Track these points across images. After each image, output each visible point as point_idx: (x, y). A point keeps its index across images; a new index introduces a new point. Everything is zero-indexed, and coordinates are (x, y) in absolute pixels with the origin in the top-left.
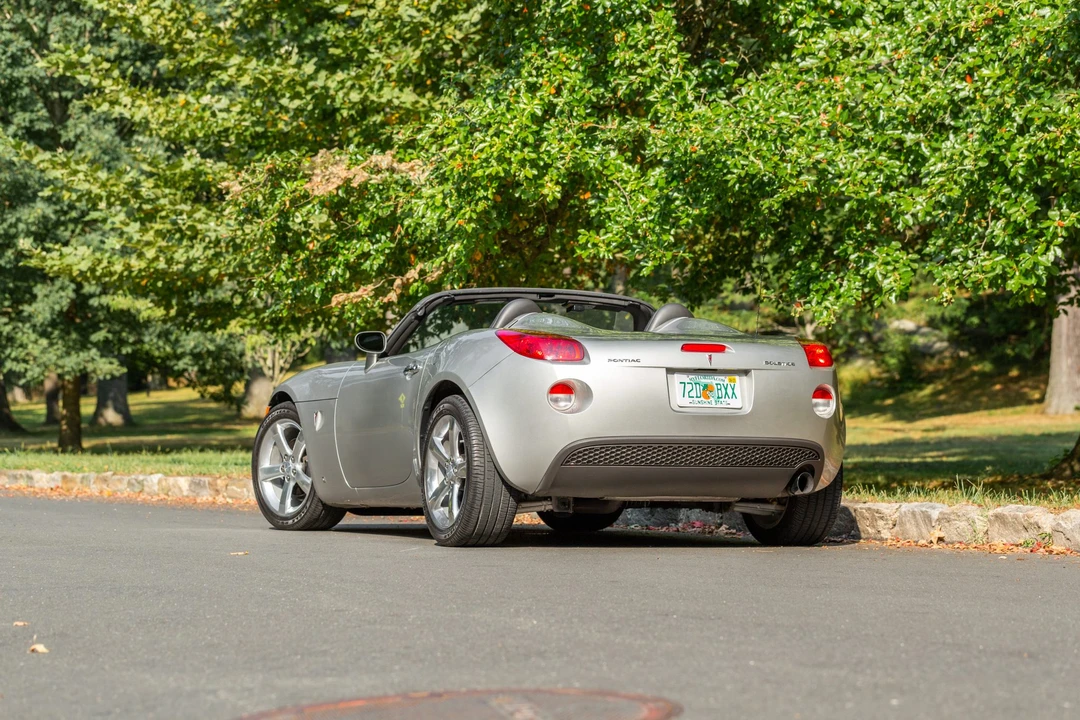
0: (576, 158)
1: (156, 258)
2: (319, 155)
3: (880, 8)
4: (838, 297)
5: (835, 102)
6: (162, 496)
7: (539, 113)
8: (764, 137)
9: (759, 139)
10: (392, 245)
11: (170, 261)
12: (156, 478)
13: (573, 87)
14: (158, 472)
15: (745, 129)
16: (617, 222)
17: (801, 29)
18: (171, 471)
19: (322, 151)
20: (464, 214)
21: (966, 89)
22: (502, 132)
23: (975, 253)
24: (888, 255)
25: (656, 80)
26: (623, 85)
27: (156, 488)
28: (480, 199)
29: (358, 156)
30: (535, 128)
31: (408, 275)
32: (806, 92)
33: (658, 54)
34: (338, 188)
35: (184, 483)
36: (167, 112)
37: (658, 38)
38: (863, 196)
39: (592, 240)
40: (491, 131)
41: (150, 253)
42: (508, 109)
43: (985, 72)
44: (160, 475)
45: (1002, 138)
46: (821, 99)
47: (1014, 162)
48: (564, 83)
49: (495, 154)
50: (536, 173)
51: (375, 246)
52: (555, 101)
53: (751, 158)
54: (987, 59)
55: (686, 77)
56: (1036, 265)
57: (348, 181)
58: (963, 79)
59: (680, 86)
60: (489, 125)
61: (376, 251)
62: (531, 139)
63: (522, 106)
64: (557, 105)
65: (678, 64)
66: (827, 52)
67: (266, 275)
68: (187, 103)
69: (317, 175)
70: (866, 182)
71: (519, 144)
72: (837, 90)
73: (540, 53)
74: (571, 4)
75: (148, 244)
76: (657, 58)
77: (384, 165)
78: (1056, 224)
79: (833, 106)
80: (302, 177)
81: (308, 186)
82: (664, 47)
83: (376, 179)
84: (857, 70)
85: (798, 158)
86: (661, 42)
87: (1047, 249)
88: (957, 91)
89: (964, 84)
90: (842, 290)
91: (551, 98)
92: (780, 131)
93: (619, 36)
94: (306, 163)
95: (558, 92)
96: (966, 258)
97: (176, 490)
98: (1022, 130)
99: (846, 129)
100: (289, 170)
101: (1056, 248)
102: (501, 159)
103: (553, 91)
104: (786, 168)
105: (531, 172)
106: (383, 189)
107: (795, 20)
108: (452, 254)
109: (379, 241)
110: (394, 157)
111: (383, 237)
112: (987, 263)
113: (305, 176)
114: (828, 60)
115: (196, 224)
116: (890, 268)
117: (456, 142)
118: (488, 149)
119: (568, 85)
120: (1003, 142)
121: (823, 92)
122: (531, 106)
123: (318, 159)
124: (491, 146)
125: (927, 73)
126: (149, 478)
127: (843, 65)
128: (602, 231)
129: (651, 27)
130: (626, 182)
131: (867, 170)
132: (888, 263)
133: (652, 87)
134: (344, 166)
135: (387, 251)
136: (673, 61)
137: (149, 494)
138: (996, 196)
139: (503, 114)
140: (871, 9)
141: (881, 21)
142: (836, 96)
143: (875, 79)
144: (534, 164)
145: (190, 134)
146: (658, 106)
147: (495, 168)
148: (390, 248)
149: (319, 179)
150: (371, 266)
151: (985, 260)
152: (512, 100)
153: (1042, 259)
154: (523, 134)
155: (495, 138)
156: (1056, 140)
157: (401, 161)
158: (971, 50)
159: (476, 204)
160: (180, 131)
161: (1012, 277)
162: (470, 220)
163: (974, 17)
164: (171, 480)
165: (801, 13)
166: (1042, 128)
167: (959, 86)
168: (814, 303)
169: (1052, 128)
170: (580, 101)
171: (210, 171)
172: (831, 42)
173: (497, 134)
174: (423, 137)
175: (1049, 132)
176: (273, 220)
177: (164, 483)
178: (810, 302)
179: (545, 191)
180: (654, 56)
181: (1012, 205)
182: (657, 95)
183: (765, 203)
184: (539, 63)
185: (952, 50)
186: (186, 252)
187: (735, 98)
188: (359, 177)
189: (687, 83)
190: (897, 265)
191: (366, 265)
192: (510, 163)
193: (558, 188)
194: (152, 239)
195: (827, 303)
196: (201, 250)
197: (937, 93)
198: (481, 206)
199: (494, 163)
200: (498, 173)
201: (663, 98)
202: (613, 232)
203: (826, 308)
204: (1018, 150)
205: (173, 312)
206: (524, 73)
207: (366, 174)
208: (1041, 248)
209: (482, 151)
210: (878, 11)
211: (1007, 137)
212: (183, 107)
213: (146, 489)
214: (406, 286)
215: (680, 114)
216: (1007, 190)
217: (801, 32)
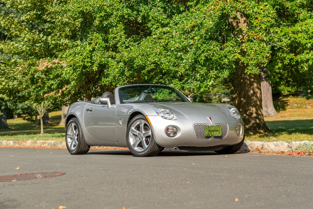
0: (100, 61)
1: (5, 85)
2: (40, 60)
3: (174, 22)
4: (163, 93)
5: (161, 46)
6: (6, 146)
7: (91, 50)
8: (143, 55)
9: (142, 56)
10: (59, 82)
11: (9, 86)
12: (5, 141)
13: (99, 43)
14: (6, 140)
15: (138, 53)
16: (111, 76)
17: (153, 28)
18: (9, 140)
19: (41, 59)
20: (74, 75)
21: (192, 42)
22: (82, 54)
23: (193, 82)
24: (175, 82)
25: (119, 41)
26: (111, 43)
27: (5, 144)
28: (78, 71)
29: (50, 60)
30: (90, 53)
31: (63, 89)
32: (155, 44)
33: (119, 35)
34: (45, 68)
35: (11, 142)
36: (8, 47)
37: (119, 31)
38: (167, 68)
39: (105, 80)
40: (80, 54)
41: (4, 83)
42: (84, 49)
43: (196, 38)
44: (6, 141)
45: (198, 54)
46: (158, 45)
47: (201, 60)
48: (97, 42)
49: (81, 60)
50: (91, 64)
51: (55, 82)
52: (95, 47)
53: (140, 61)
54: (197, 35)
55: (126, 40)
56: (208, 85)
57: (47, 66)
58: (191, 40)
59: (124, 43)
60: (80, 53)
61: (54, 83)
62: (89, 56)
63: (87, 48)
64: (95, 48)
65: (124, 37)
66: (159, 34)
67: (29, 90)
68: (13, 44)
69: (40, 65)
70: (168, 65)
71: (87, 57)
72: (162, 43)
73: (91, 35)
74: (97, 24)
75: (3, 81)
76: (119, 36)
77: (56, 62)
78: (212, 74)
79: (160, 47)
80: (36, 66)
81: (38, 68)
82: (120, 33)
83: (54, 66)
84: (166, 38)
85: (151, 60)
86: (120, 32)
87: (210, 81)
88: (190, 42)
89: (191, 41)
90: (164, 92)
91: (94, 46)
92: (147, 54)
93: (110, 30)
94: (37, 62)
95: (96, 45)
96: (191, 83)
97: (10, 144)
98: (203, 52)
99: (164, 52)
100: (33, 64)
101: (212, 81)
102: (82, 61)
103: (95, 44)
104: (148, 63)
105: (90, 64)
106: (56, 68)
107: (152, 26)
108: (72, 84)
109: (55, 81)
110: (59, 60)
111: (57, 80)
112: (196, 84)
113: (37, 65)
114: (160, 36)
115: (14, 76)
116: (176, 85)
117: (72, 57)
118: (79, 59)
119: (98, 43)
120: (198, 55)
121: (158, 44)
122: (89, 48)
123: (40, 61)
124: (80, 58)
125: (183, 38)
126: (3, 142)
127: (163, 37)
128: (108, 78)
129: (117, 29)
130: (113, 66)
131: (169, 62)
132: (175, 84)
133: (118, 43)
134: (47, 63)
135: (58, 83)
136: (123, 37)
137: (3, 145)
138: (197, 68)
139: (83, 50)
140: (172, 22)
141: (174, 25)
142: (161, 44)
143: (171, 40)
144: (90, 62)
145: (14, 52)
146: (119, 48)
147: (81, 63)
148: (58, 82)
149: (41, 66)
150: (54, 87)
151: (195, 83)
152: (85, 47)
153: (209, 83)
154: (88, 55)
155: (81, 56)
156: (210, 54)
157: (61, 61)
158: (193, 32)
159: (77, 72)
160: (11, 52)
161: (202, 88)
162: (76, 76)
163: (189, 25)
164: (9, 142)
165: (153, 24)
166: (207, 52)
167: (190, 41)
168: (157, 95)
169: (209, 52)
170: (101, 47)
171: (19, 62)
172: (160, 31)
173: (81, 55)
174: (64, 56)
175: (208, 53)
176: (29, 76)
177: (7, 143)
178: (156, 95)
179: (94, 69)
180: (118, 35)
181: (201, 70)
182: (119, 45)
183: (143, 72)
184: (91, 38)
185: (189, 32)
186: (12, 83)
187: (139, 45)
188: (50, 65)
189: (126, 42)
190: (177, 85)
191: (52, 87)
192: (85, 62)
193: (97, 68)
194: (4, 80)
195: (160, 95)
196: (16, 82)
197: (185, 43)
198: (78, 72)
199: (81, 62)
200: (81, 65)
201: (121, 46)
202: (110, 78)
203: (160, 96)
204: (202, 57)
205: (11, 98)
206: (88, 40)
207: (51, 65)
208: (209, 81)
209: (78, 59)
210: (173, 23)
211: (199, 54)
212: (12, 45)
213: (3, 144)
214: (63, 92)
215: (125, 50)
216: (200, 66)
217: (154, 29)
